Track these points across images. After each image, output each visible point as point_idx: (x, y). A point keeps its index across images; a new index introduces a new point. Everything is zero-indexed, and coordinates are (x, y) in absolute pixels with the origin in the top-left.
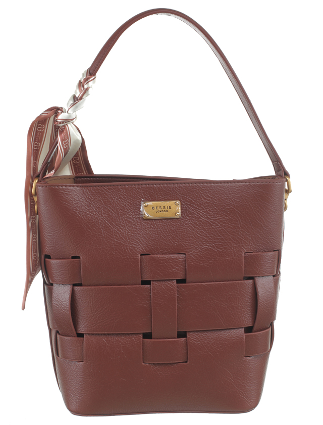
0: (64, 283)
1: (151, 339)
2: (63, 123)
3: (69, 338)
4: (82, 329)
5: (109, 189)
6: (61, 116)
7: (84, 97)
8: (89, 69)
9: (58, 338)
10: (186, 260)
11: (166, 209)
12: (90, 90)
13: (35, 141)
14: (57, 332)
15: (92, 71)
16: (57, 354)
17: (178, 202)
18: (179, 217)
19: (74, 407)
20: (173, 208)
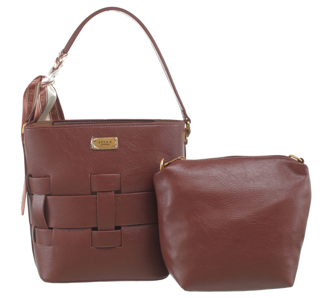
0: (40, 194)
1: (97, 230)
2: (44, 84)
3: (44, 230)
4: (52, 225)
5: (70, 129)
6: (44, 80)
7: (59, 67)
8: (64, 50)
9: (36, 231)
10: (121, 177)
11: (108, 143)
12: (63, 63)
13: (28, 101)
14: (36, 226)
15: (65, 51)
16: (35, 241)
17: (116, 138)
18: (116, 148)
19: (45, 277)
20: (113, 142)
